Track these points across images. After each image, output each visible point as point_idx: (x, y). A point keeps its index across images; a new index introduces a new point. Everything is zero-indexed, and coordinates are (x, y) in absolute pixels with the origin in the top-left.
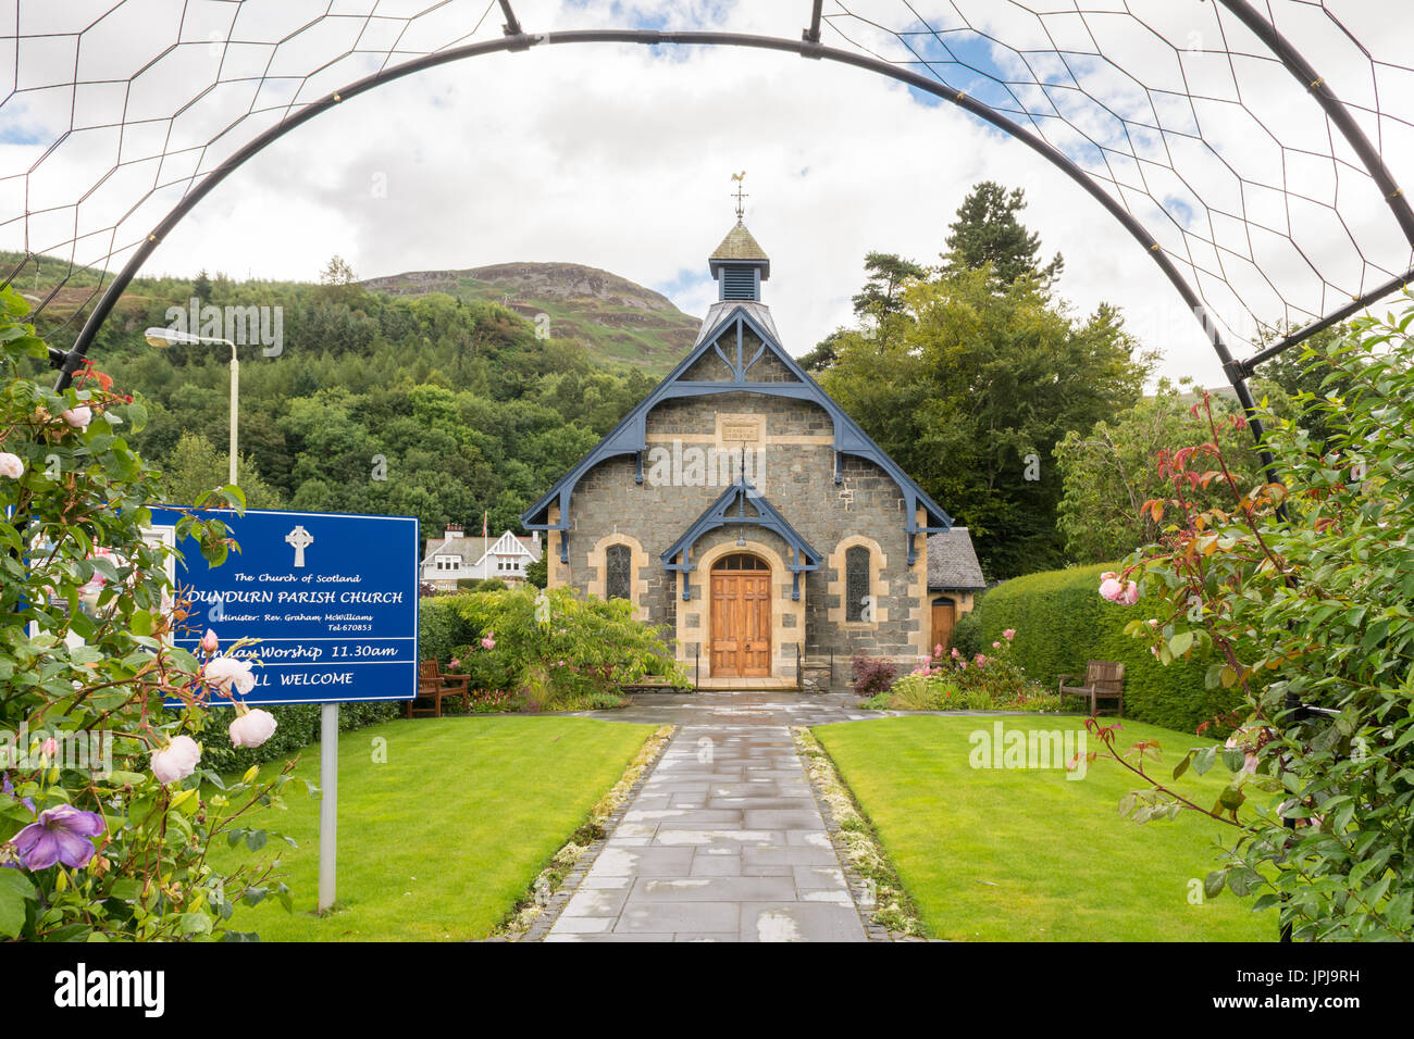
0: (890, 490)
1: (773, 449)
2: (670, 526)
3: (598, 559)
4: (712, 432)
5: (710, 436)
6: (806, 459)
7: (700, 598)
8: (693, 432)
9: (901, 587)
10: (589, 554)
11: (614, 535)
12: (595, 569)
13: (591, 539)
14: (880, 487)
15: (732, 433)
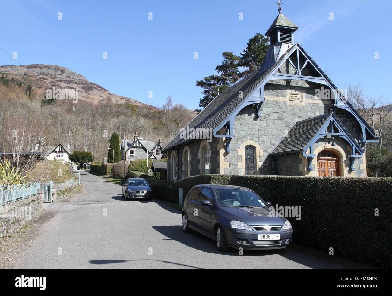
0: (351, 124)
1: (308, 105)
2: (270, 137)
3: (242, 152)
4: (285, 96)
5: (284, 98)
6: (321, 110)
7: (314, 170)
8: (278, 96)
9: (357, 165)
10: (238, 149)
11: (248, 141)
12: (241, 157)
13: (239, 142)
14: (348, 123)
15: (292, 97)
